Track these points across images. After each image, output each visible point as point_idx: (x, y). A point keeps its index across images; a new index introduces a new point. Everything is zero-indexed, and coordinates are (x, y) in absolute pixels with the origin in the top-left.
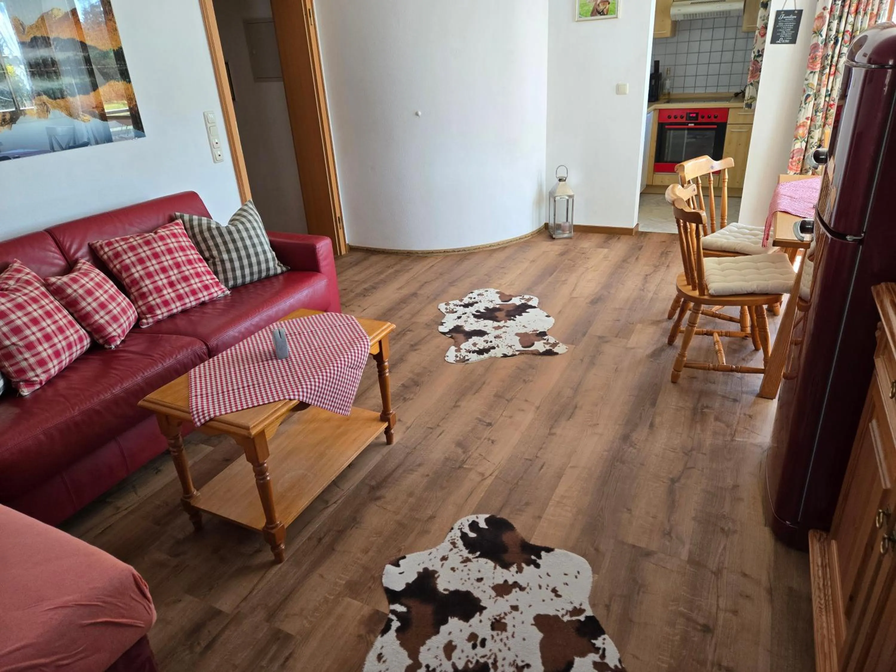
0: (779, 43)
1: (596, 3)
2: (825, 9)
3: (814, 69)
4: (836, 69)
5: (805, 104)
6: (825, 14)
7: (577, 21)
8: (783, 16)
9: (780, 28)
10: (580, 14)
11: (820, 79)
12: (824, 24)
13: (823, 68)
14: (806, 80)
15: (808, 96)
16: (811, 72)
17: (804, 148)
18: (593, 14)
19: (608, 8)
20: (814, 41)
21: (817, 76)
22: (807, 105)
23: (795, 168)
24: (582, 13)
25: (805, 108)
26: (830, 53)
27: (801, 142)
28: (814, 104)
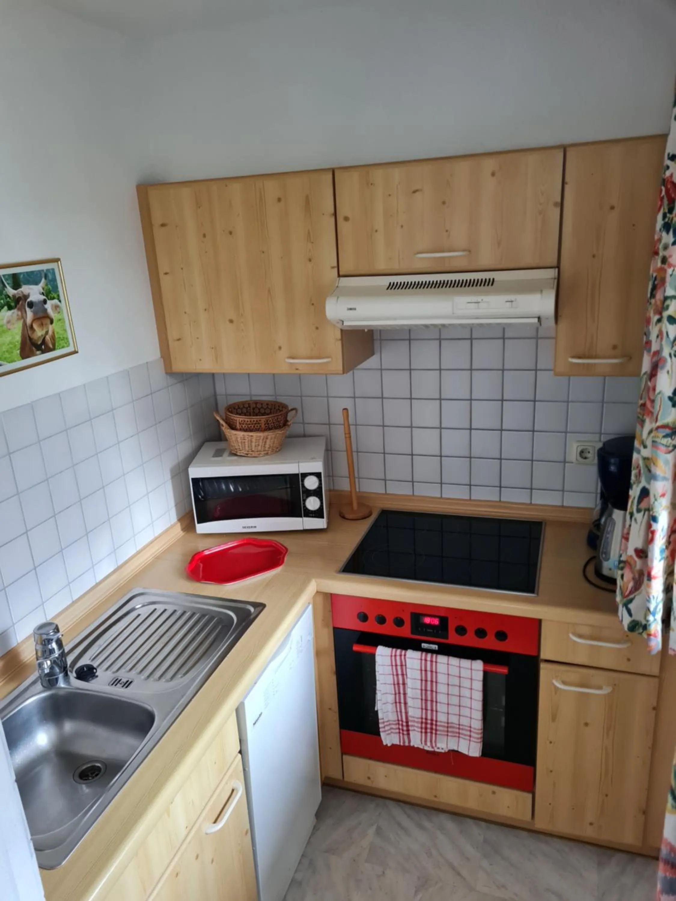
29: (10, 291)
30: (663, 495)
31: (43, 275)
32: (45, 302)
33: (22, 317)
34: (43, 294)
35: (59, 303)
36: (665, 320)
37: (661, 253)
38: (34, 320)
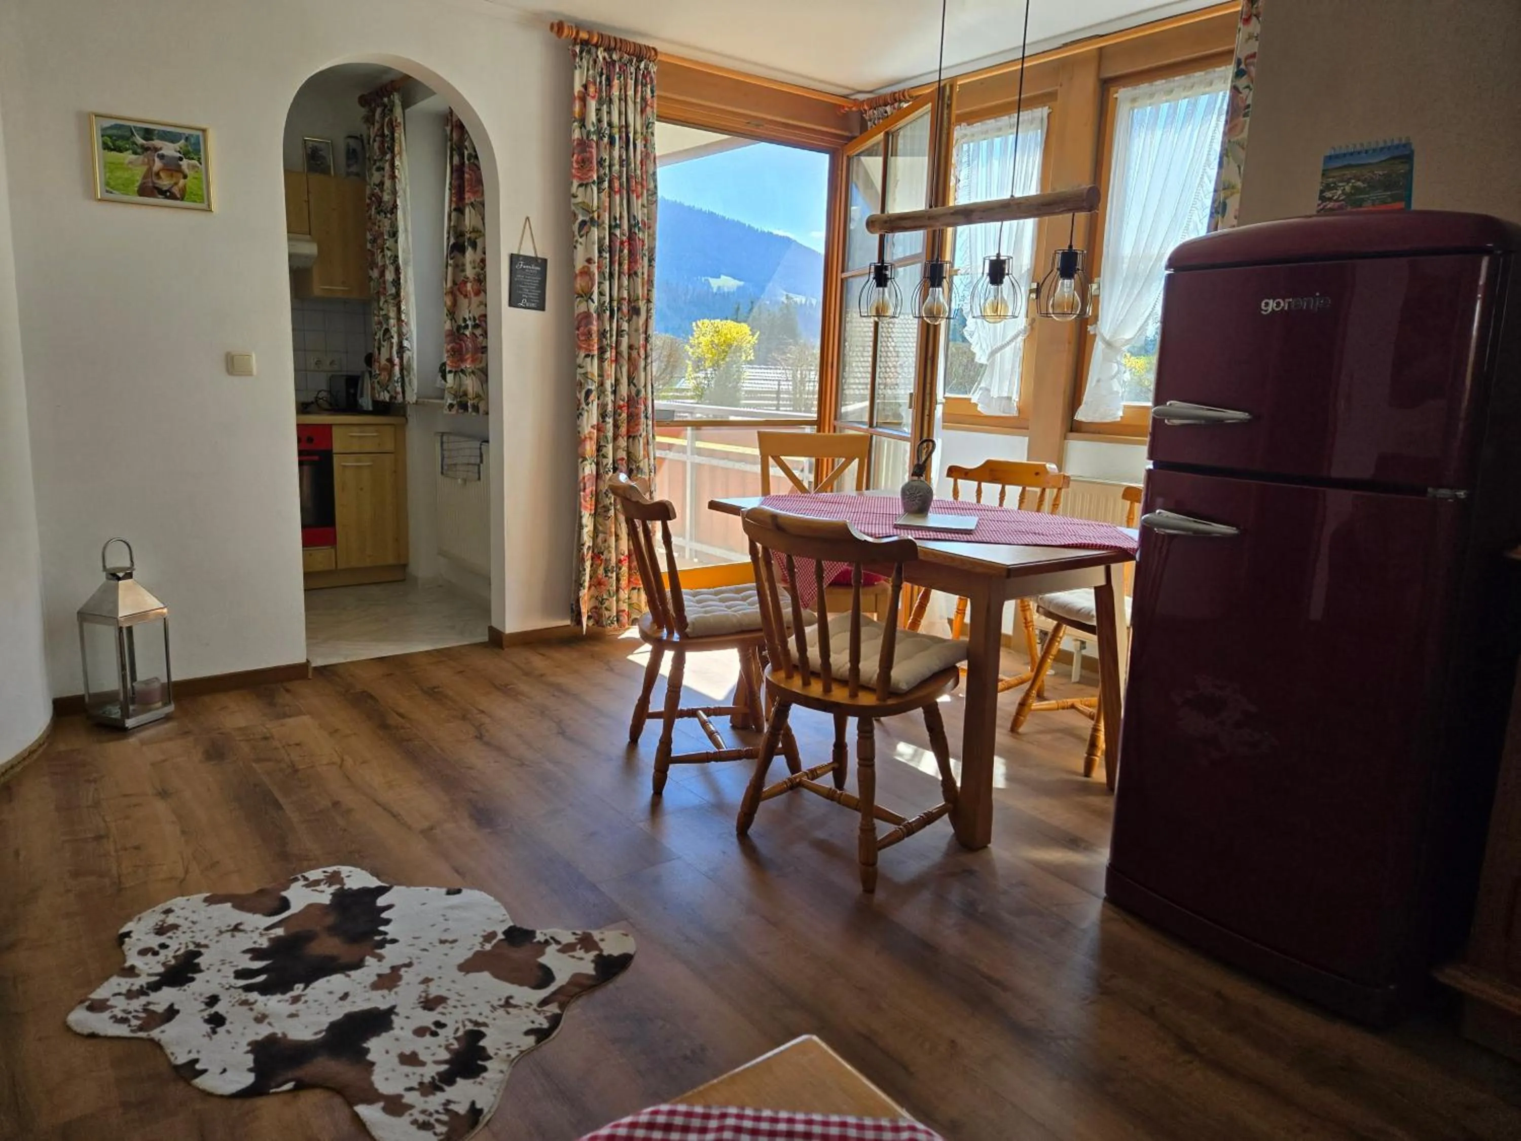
0: (522, 307)
1: (150, 169)
2: (589, 261)
3: (590, 351)
4: (617, 353)
5: (588, 404)
6: (592, 270)
7: (100, 200)
8: (521, 265)
9: (520, 282)
10: (107, 184)
11: (601, 368)
12: (593, 285)
13: (602, 351)
14: (580, 367)
15: (588, 393)
16: (587, 356)
17: (594, 473)
18: (143, 191)
19: (185, 186)
20: (582, 308)
21: (596, 361)
22: (590, 405)
23: (589, 506)
24: (112, 183)
25: (587, 411)
26: (608, 328)
27: (591, 464)
28: (598, 405)
29: (140, 140)
30: (394, 326)
31: (184, 137)
32: (181, 159)
33: (148, 163)
34: (179, 152)
35: (198, 165)
36: (385, 249)
37: (377, 224)
38: (163, 169)
